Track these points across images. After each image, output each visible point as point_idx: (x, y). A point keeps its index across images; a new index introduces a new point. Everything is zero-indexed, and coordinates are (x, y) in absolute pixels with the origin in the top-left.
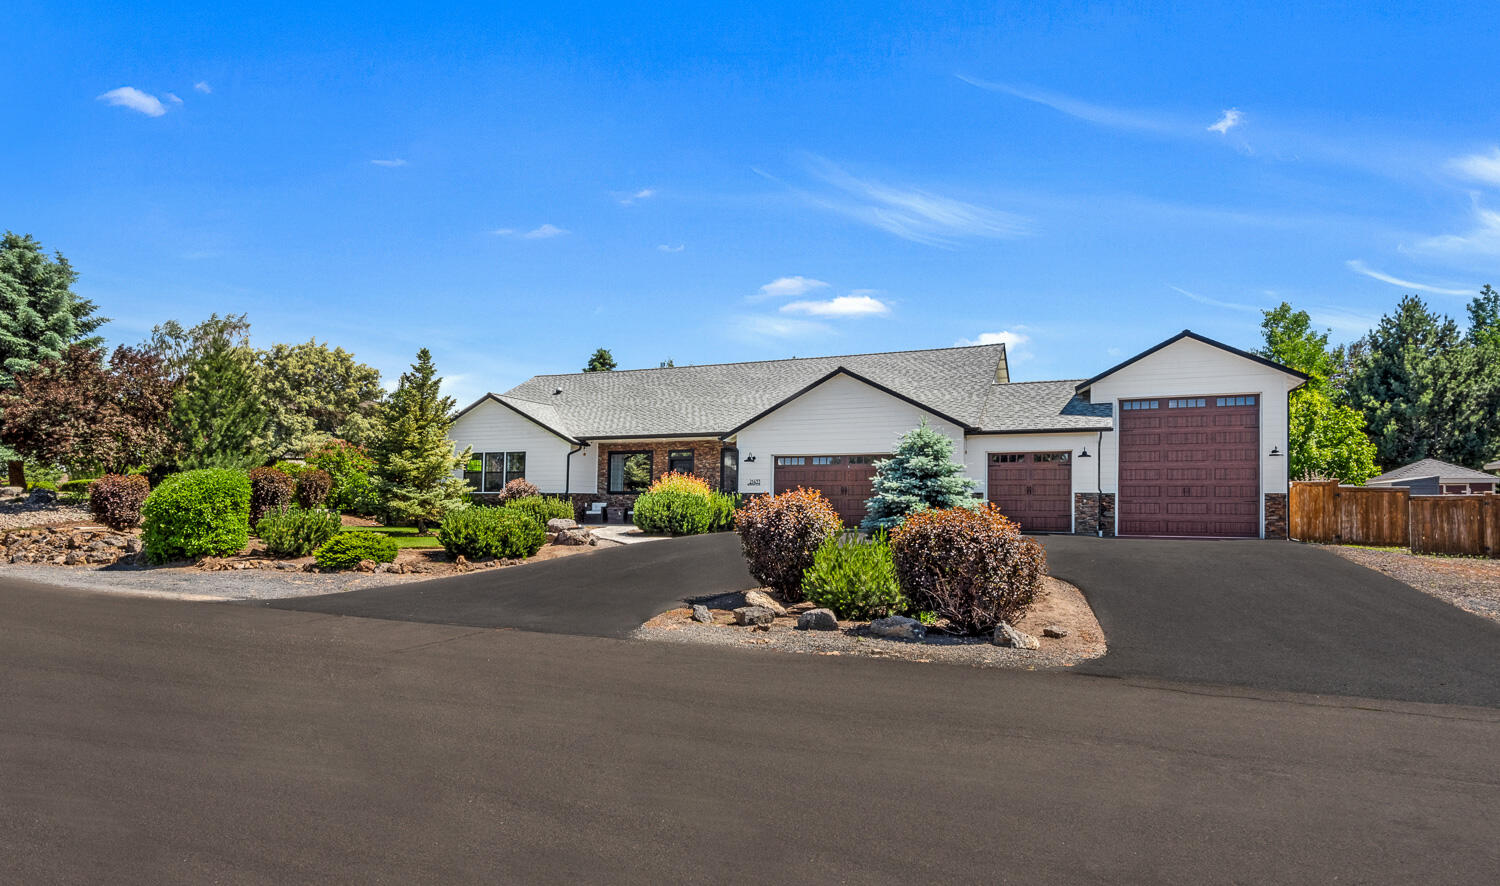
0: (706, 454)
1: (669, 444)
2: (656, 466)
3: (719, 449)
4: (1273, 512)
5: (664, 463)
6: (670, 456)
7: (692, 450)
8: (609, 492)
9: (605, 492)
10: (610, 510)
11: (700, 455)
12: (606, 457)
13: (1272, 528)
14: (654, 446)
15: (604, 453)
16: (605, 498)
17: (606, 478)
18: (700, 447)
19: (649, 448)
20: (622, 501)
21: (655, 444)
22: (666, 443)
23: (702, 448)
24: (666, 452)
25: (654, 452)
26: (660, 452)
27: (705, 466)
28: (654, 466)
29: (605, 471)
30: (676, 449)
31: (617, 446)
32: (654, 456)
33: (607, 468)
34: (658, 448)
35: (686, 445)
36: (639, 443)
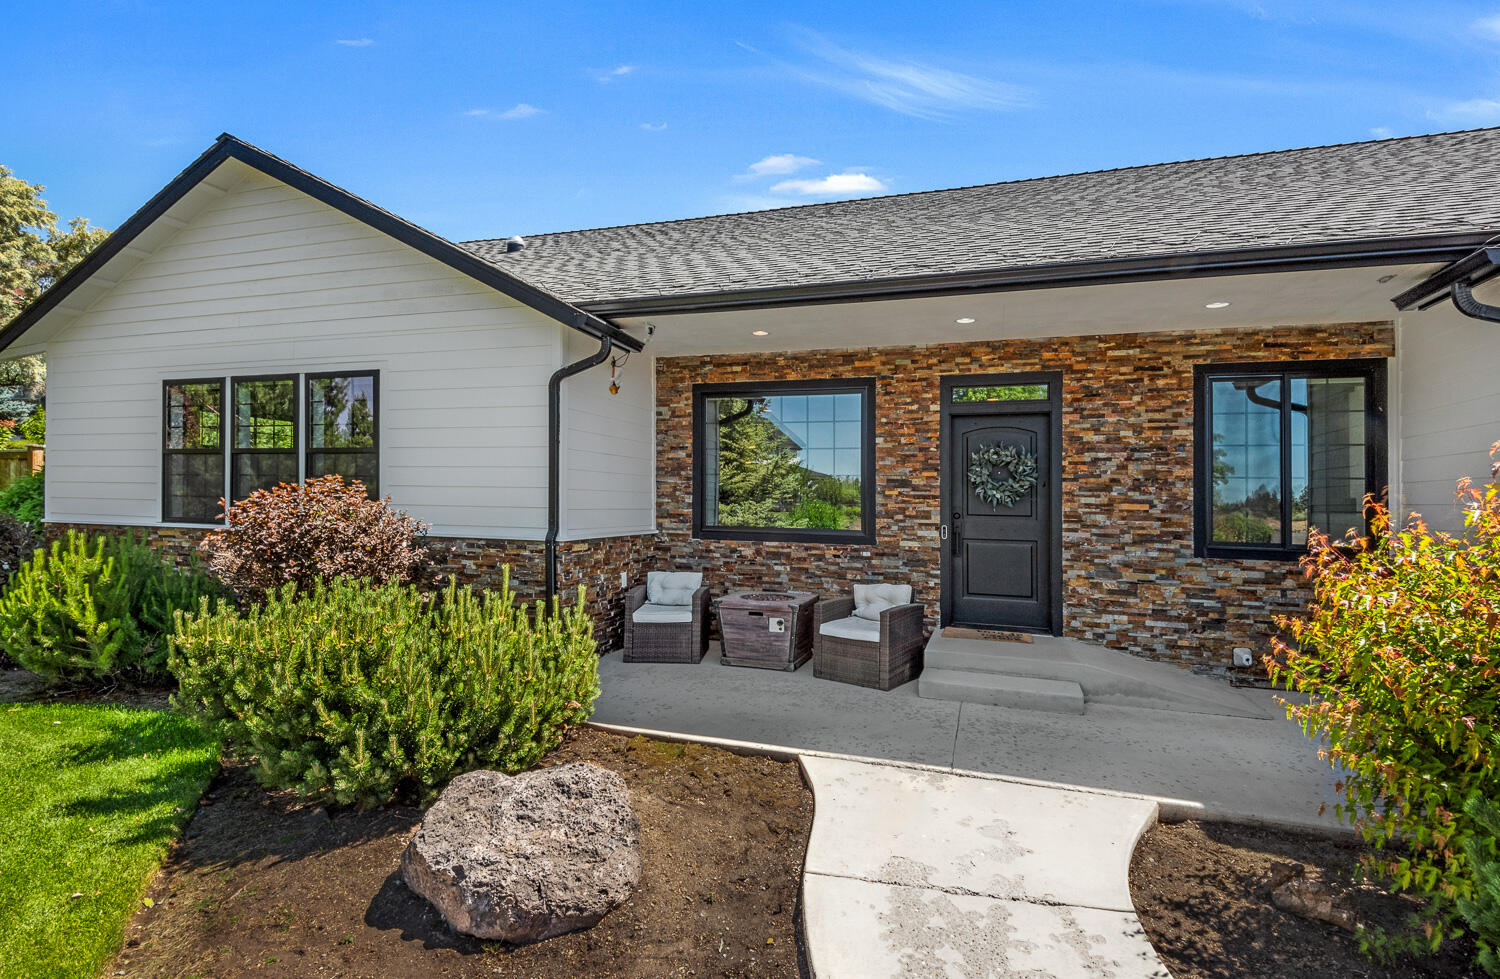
0: (1120, 389)
1: (945, 353)
2: (890, 436)
3: (1190, 364)
5: (920, 427)
6: (945, 398)
7: (1051, 378)
8: (701, 529)
9: (685, 529)
10: (734, 600)
11: (1091, 394)
12: (685, 404)
14: (876, 363)
15: (679, 392)
16: (687, 550)
17: (688, 479)
18: (1089, 361)
19: (856, 370)
20: (752, 562)
21: (881, 353)
22: (930, 353)
23: (1100, 367)
24: (931, 385)
25: (878, 385)
26: (904, 387)
27: (1118, 439)
28: (879, 440)
29: (682, 454)
30: (975, 370)
31: (724, 364)
32: (879, 400)
33: (689, 443)
34: (897, 369)
35: (1021, 356)
36: (814, 353)
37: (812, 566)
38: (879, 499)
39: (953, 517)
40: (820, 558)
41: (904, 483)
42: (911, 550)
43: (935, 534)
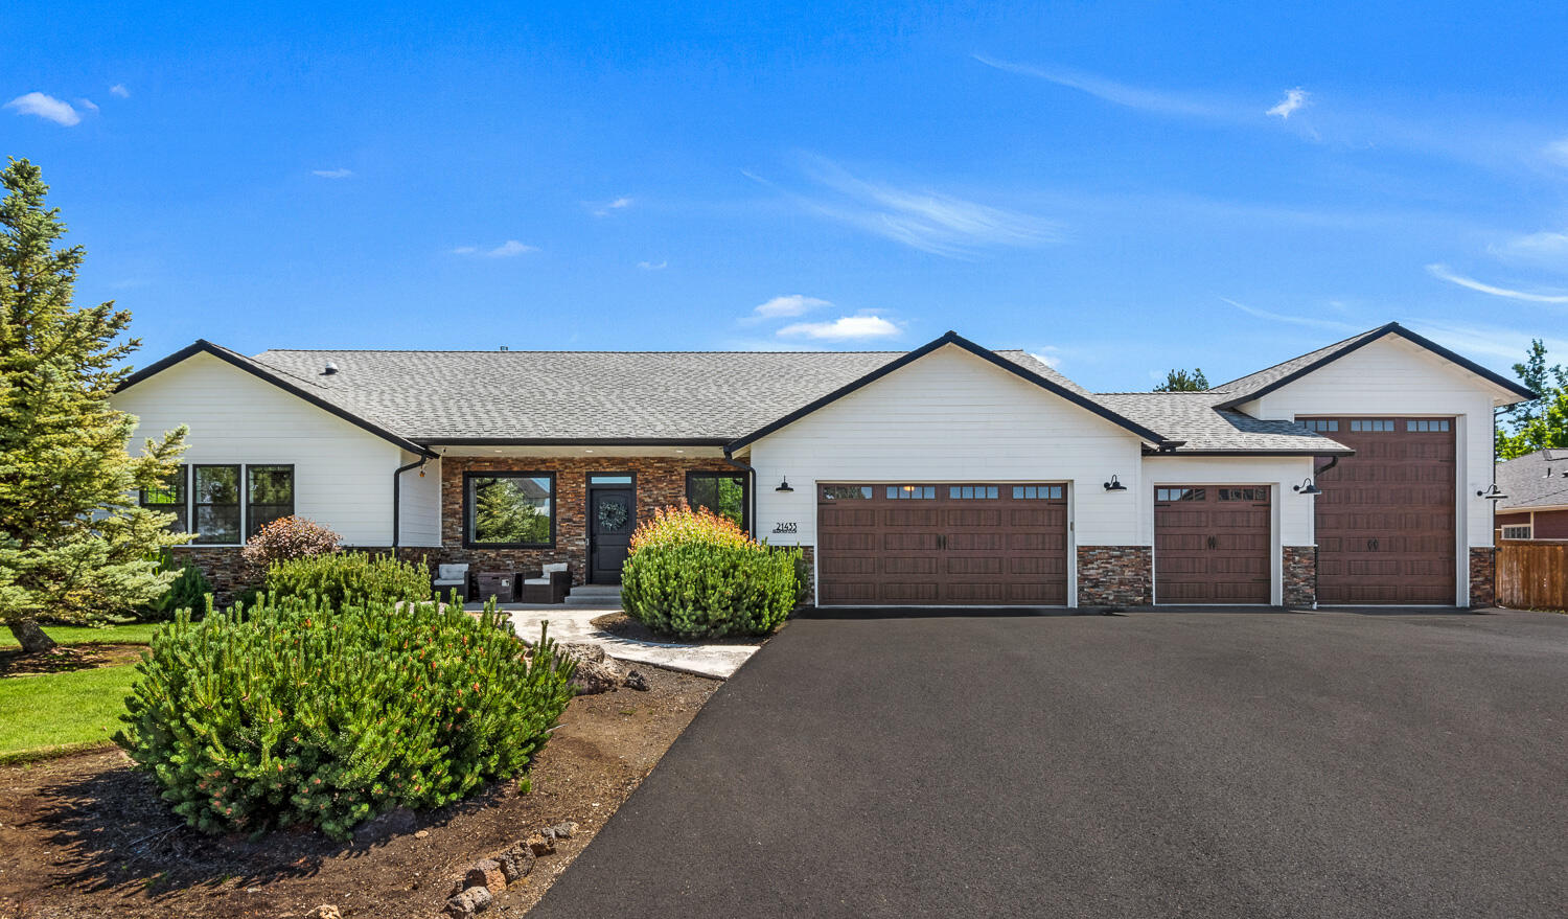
0: (659, 480)
1: (588, 461)
2: (563, 498)
3: (684, 471)
4: (1478, 571)
5: (577, 494)
6: (588, 481)
7: (632, 473)
8: (467, 544)
9: (458, 545)
10: (484, 577)
11: (648, 482)
12: (458, 481)
13: (1477, 593)
14: (557, 464)
15: (455, 475)
16: (460, 555)
17: (460, 519)
18: (647, 467)
19: (547, 467)
20: (495, 560)
21: (559, 460)
22: (582, 460)
23: (651, 470)
24: (581, 475)
25: (558, 474)
26: (569, 476)
27: (658, 501)
28: (558, 500)
29: (457, 506)
30: (601, 469)
31: (481, 462)
32: (558, 482)
33: (461, 501)
34: (566, 468)
35: (620, 464)
36: (527, 458)
37: (525, 560)
38: (558, 528)
39: (592, 535)
40: (530, 556)
41: (570, 520)
42: (572, 551)
43: (583, 543)
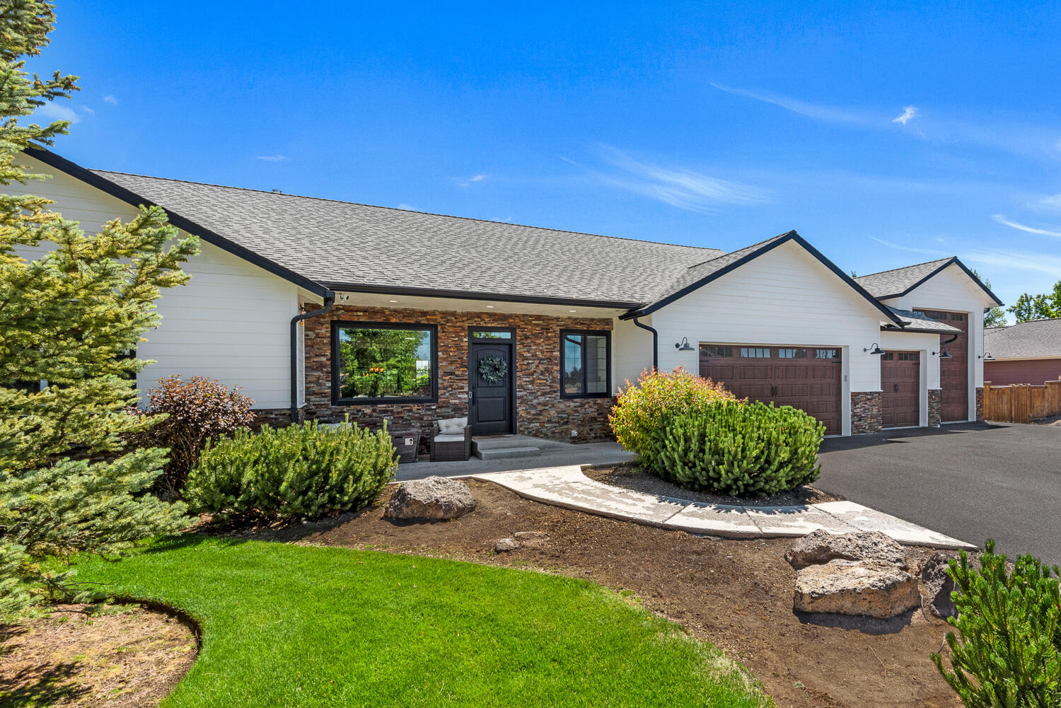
0: (536, 336)
1: (470, 316)
2: (445, 352)
3: (558, 329)
5: (459, 348)
6: (470, 336)
7: (512, 329)
8: (337, 400)
9: (326, 401)
11: (527, 338)
12: (325, 331)
14: (438, 317)
15: (322, 324)
16: (329, 412)
17: (328, 373)
18: (526, 324)
19: (428, 320)
20: (370, 416)
21: (440, 313)
22: (464, 315)
23: (530, 327)
24: (463, 329)
25: (439, 328)
26: (451, 330)
27: (536, 355)
28: (440, 354)
29: (324, 359)
30: (482, 324)
31: (351, 311)
32: (439, 335)
33: (328, 353)
34: (448, 321)
35: (501, 320)
36: (405, 309)
37: (406, 415)
38: (440, 381)
39: (473, 388)
40: (410, 411)
41: (452, 374)
42: (455, 404)
43: (466, 396)
